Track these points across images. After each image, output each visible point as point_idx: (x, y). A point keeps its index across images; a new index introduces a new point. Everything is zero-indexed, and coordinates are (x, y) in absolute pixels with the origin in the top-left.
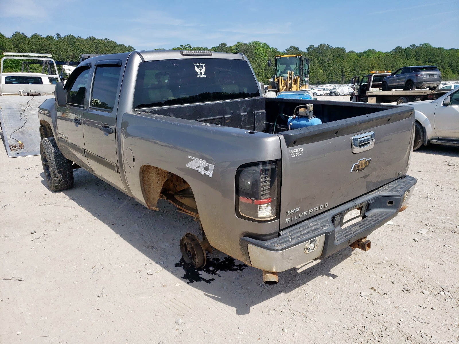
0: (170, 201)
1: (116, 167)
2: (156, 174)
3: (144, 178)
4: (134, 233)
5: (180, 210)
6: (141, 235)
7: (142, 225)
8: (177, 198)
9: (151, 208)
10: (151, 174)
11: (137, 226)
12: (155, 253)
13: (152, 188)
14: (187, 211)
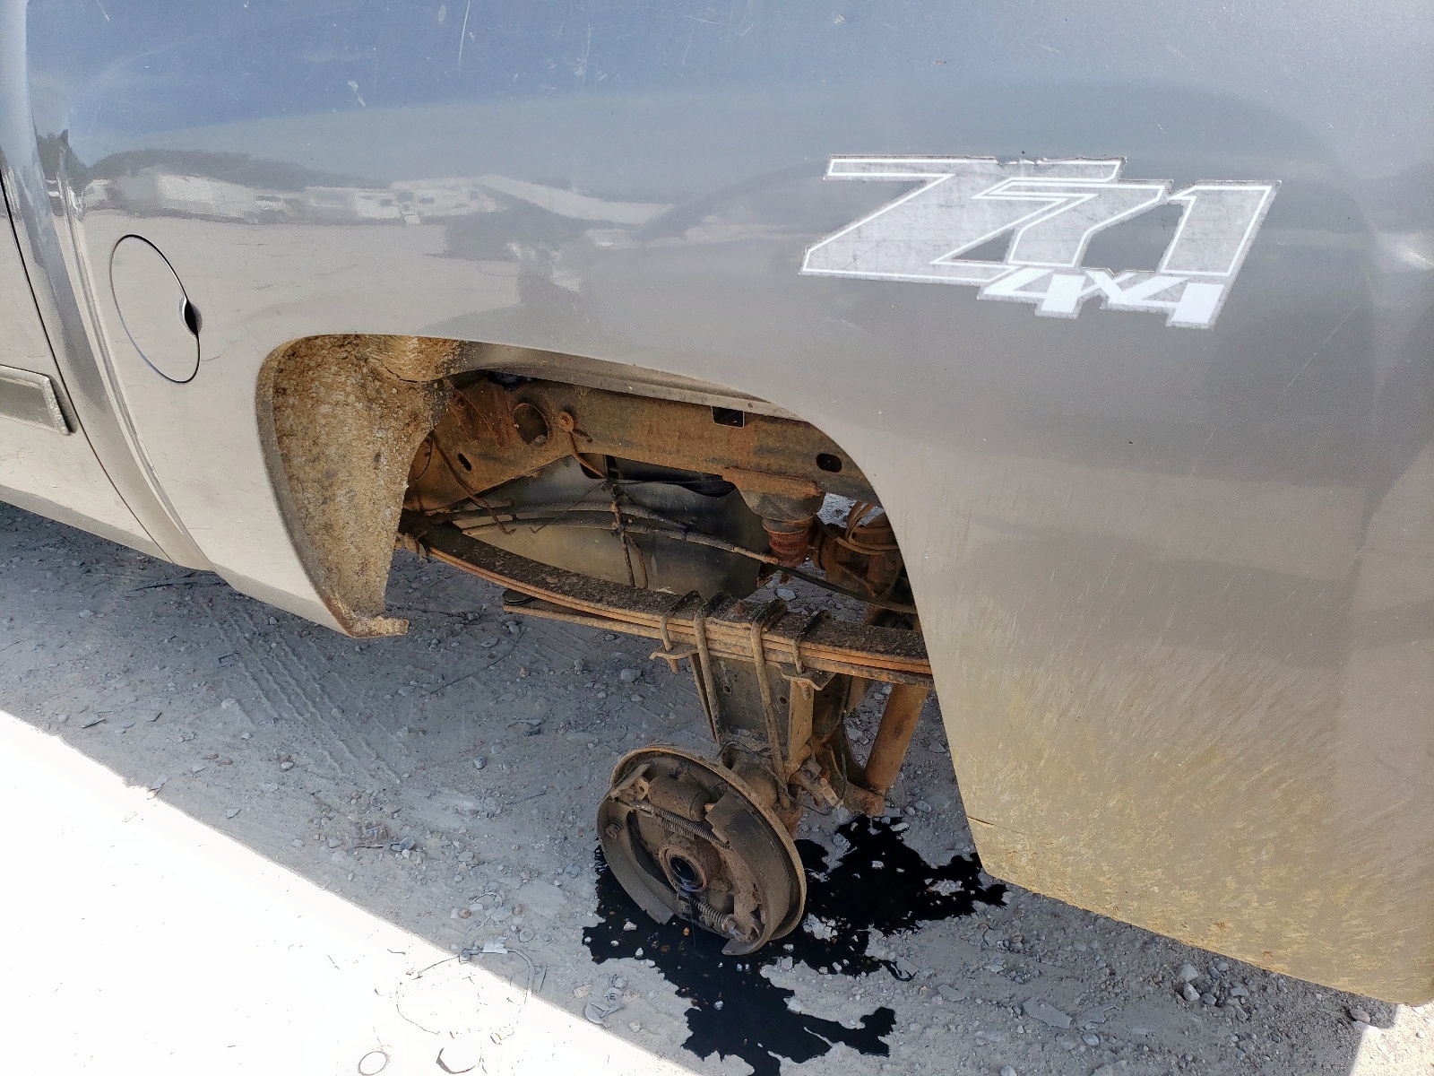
0: (438, 555)
1: (49, 391)
2: (359, 406)
3: (286, 441)
4: (235, 756)
5: (528, 601)
6: (285, 765)
7: (264, 700)
8: (474, 534)
9: (358, 628)
10: (324, 409)
11: (237, 706)
12: (424, 882)
13: (342, 499)
14: (585, 606)
